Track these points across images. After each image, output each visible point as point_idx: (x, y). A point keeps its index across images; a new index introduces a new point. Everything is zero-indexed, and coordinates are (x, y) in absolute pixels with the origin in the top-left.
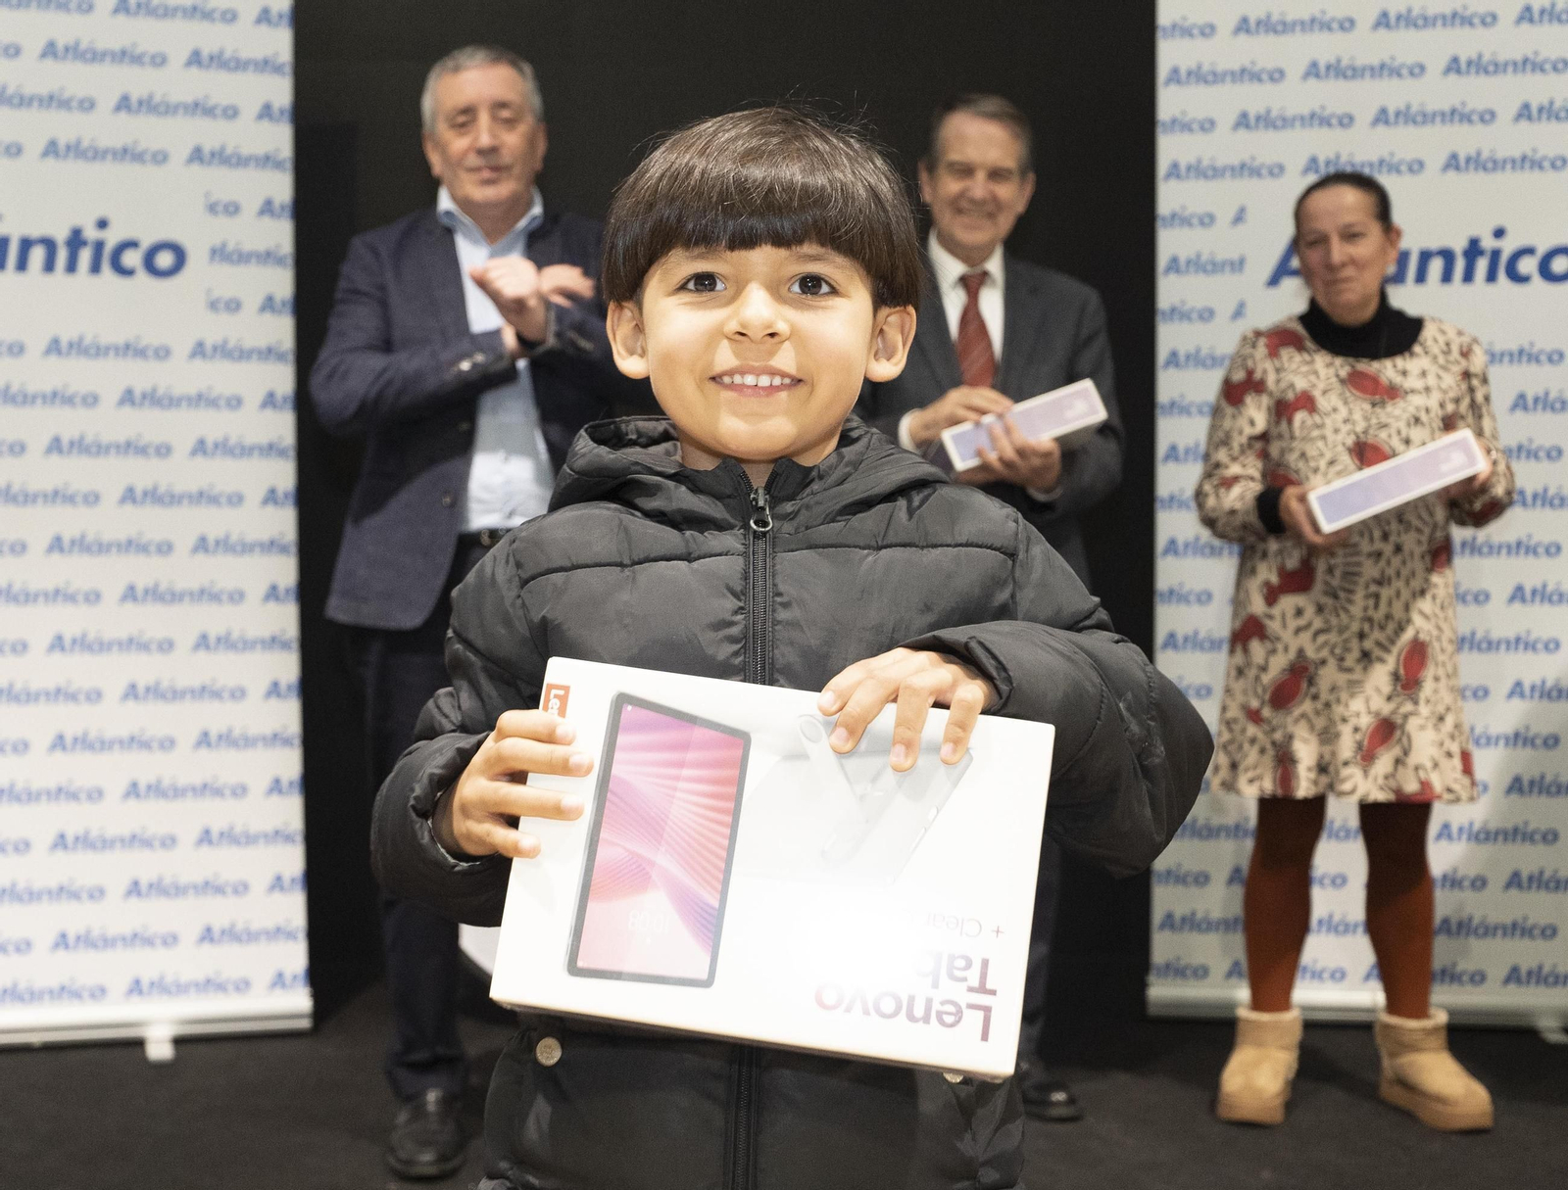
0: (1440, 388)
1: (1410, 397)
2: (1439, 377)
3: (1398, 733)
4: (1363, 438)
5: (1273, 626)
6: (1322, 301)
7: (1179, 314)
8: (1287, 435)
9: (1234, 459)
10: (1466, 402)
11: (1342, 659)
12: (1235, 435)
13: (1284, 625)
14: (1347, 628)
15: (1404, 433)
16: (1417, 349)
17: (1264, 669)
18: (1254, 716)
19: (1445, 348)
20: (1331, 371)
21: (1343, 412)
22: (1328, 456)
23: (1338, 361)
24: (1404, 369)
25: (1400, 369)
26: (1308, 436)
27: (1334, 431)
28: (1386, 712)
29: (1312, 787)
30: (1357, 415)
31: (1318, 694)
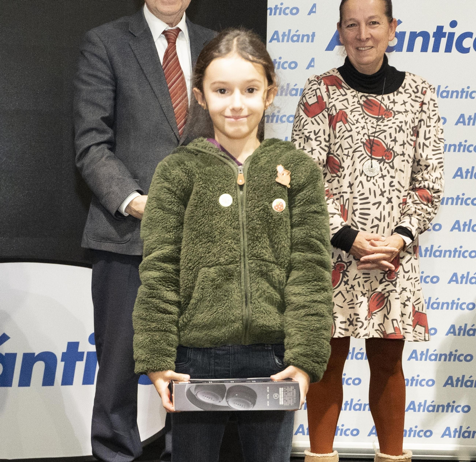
0: (413, 113)
1: (397, 116)
2: (413, 107)
3: (386, 300)
4: (372, 138)
7: (278, 64)
15: (393, 136)
16: (401, 89)
19: (416, 91)
20: (356, 100)
21: (362, 123)
22: (354, 147)
23: (360, 94)
24: (394, 100)
25: (392, 100)
26: (343, 136)
27: (357, 134)
28: (379, 290)
29: (343, 332)
30: (369, 125)
31: (348, 280)
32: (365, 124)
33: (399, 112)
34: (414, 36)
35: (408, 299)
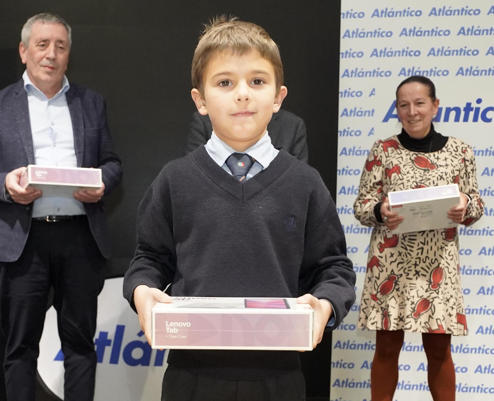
0: (452, 166)
1: (439, 168)
2: (452, 161)
3: (430, 304)
4: (419, 184)
5: (382, 261)
6: (406, 129)
7: (347, 133)
8: (389, 183)
9: (368, 193)
10: (464, 171)
11: (408, 274)
12: (368, 182)
13: (386, 261)
14: (411, 261)
15: (436, 182)
16: (444, 149)
17: (378, 278)
18: (374, 297)
19: (456, 150)
20: (409, 157)
21: (412, 173)
23: (412, 153)
24: (438, 157)
25: (436, 157)
26: (397, 183)
27: (407, 181)
28: (425, 297)
29: (396, 326)
30: (418, 175)
31: (399, 288)
32: (414, 174)
33: (441, 166)
34: (448, 110)
35: (454, 304)
